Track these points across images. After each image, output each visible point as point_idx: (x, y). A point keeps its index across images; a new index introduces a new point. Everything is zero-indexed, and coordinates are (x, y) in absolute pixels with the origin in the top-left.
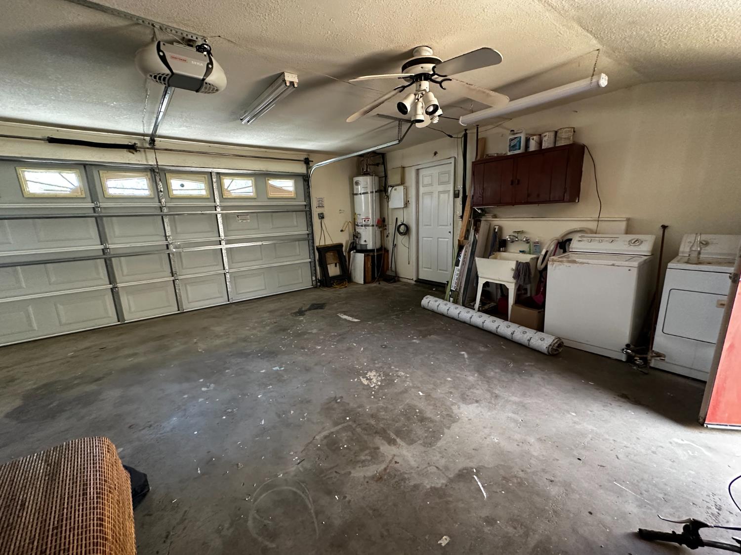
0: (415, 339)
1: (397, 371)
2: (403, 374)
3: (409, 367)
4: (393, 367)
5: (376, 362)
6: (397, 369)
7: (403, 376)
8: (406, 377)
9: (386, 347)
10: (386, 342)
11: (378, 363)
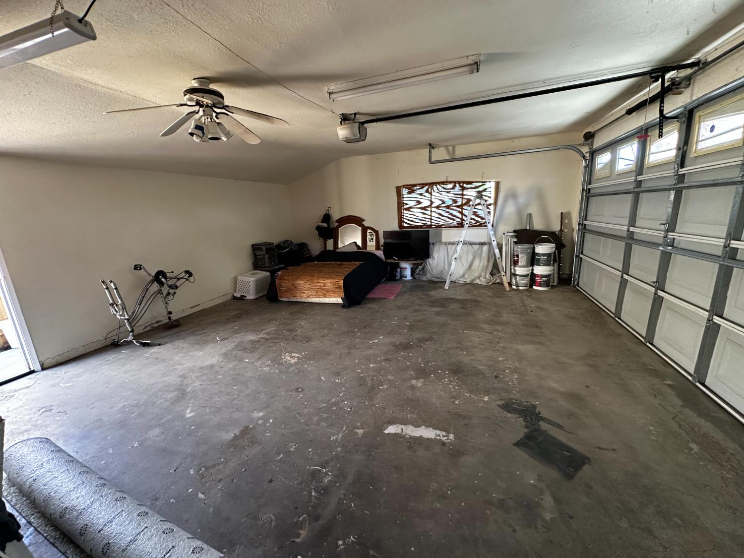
0: (260, 418)
1: (271, 370)
2: (265, 369)
3: (260, 376)
4: (277, 371)
5: (296, 371)
6: (271, 371)
7: (265, 367)
8: (260, 367)
9: (297, 390)
10: (301, 398)
11: (294, 370)
